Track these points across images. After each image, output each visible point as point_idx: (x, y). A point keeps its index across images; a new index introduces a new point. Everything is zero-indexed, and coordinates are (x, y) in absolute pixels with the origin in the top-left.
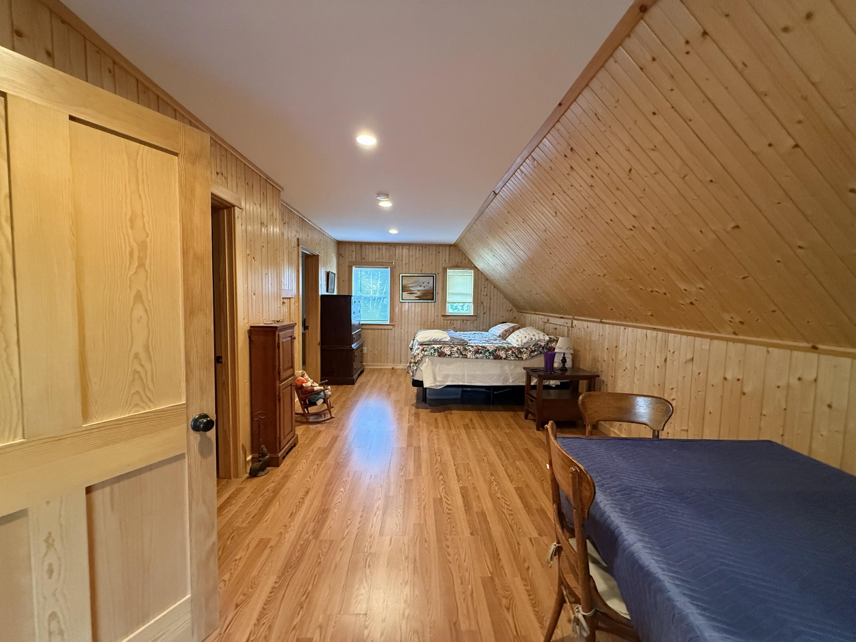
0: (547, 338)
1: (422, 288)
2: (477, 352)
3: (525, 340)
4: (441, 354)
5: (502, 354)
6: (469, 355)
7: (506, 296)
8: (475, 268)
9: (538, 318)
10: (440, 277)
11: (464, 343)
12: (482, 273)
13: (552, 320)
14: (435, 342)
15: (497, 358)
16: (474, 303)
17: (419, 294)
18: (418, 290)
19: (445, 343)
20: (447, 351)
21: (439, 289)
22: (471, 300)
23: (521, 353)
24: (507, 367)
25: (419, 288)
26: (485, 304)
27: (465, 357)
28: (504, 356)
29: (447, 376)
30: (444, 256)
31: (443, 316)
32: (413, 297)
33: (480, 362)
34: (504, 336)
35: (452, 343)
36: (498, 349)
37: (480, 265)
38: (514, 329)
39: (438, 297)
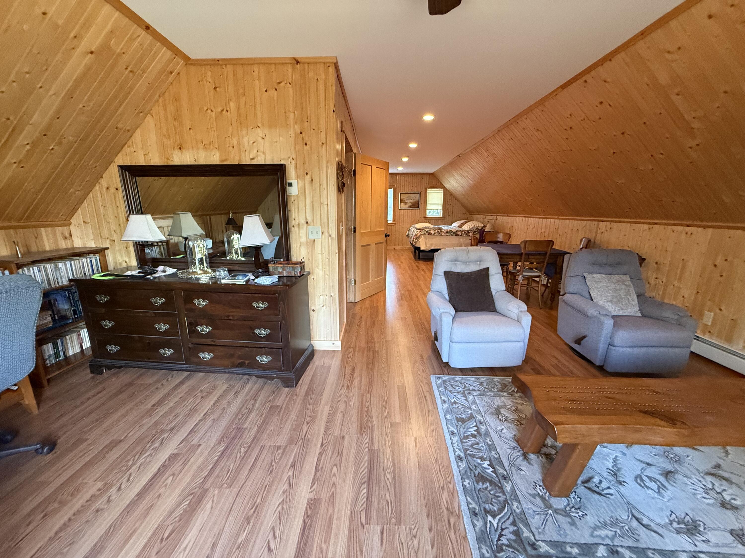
0: (482, 225)
1: (412, 201)
2: (447, 232)
3: (471, 227)
4: (430, 234)
5: (460, 233)
6: (443, 234)
7: (463, 205)
8: (444, 188)
9: (481, 217)
10: (423, 194)
11: (441, 229)
12: (448, 191)
13: (487, 217)
14: (426, 228)
15: (457, 235)
16: (443, 209)
17: (410, 204)
18: (409, 202)
19: (431, 229)
20: (432, 232)
21: (422, 202)
22: (441, 207)
23: (469, 233)
24: (461, 240)
25: (411, 201)
26: (450, 209)
27: (441, 235)
28: (460, 234)
29: (432, 245)
30: (426, 180)
31: (424, 217)
32: (406, 206)
33: (448, 237)
34: (460, 226)
35: (434, 229)
36: (457, 231)
37: (447, 186)
38: (466, 223)
39: (422, 206)
